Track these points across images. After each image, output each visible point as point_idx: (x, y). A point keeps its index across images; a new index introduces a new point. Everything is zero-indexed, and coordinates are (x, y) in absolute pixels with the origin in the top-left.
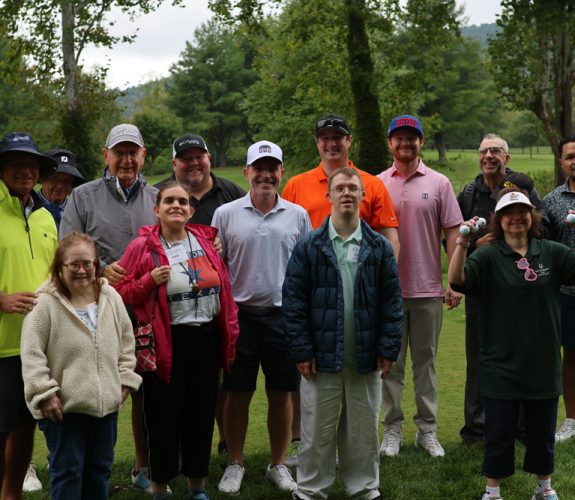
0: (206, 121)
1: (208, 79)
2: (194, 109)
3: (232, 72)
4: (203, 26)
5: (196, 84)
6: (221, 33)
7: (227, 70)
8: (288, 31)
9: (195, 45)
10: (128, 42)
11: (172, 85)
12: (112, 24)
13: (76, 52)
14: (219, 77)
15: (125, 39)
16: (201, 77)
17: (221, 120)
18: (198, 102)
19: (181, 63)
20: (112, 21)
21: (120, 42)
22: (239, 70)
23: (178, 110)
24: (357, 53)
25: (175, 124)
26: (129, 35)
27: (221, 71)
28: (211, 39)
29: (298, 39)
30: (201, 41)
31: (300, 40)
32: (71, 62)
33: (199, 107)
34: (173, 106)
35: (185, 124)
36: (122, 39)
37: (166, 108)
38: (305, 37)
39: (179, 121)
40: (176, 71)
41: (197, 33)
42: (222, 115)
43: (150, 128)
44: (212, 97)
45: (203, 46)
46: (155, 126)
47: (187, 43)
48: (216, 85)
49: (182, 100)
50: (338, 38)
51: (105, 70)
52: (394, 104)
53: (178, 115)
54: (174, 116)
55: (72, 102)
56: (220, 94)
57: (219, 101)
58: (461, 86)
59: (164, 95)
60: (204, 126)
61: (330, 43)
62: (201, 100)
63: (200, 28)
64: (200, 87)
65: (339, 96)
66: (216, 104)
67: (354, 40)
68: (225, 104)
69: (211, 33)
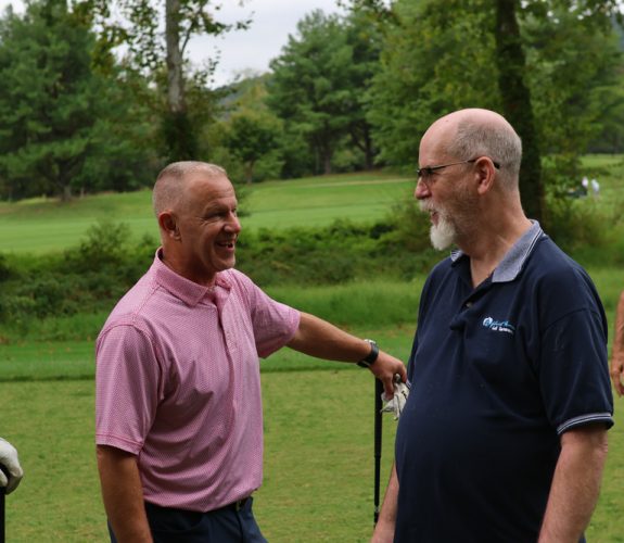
0: (309, 122)
1: (313, 75)
2: (296, 109)
3: (339, 69)
4: (307, 18)
5: (298, 82)
6: (327, 26)
7: (334, 66)
8: (423, 18)
9: (299, 39)
10: (242, 30)
11: (273, 84)
12: (218, 8)
13: (181, 44)
14: (325, 73)
15: (240, 26)
16: (305, 73)
17: (326, 121)
18: (302, 102)
19: (282, 58)
20: (218, 5)
21: (233, 29)
22: (347, 65)
23: (279, 112)
24: (506, 43)
25: (275, 126)
26: (243, 20)
27: (327, 66)
28: (315, 31)
29: (434, 27)
30: (305, 35)
31: (438, 28)
32: (176, 56)
33: (300, 107)
34: (273, 106)
35: (287, 126)
36: (235, 25)
37: (266, 108)
38: (444, 24)
39: (280, 122)
40: (277, 67)
41: (300, 25)
42: (328, 116)
43: (248, 131)
44: (317, 96)
45: (307, 40)
46: (254, 129)
47: (290, 37)
48: (321, 82)
49: (284, 99)
50: (482, 25)
51: (215, 63)
52: (548, 103)
53: (280, 116)
54: (274, 117)
55: (177, 102)
56: (324, 92)
57: (325, 101)
58: (596, 82)
59: (265, 94)
60: (308, 127)
61: (471, 31)
62: (305, 98)
63: (304, 19)
64: (303, 85)
65: (483, 93)
66: (321, 103)
67: (503, 28)
68: (331, 103)
69: (316, 25)
